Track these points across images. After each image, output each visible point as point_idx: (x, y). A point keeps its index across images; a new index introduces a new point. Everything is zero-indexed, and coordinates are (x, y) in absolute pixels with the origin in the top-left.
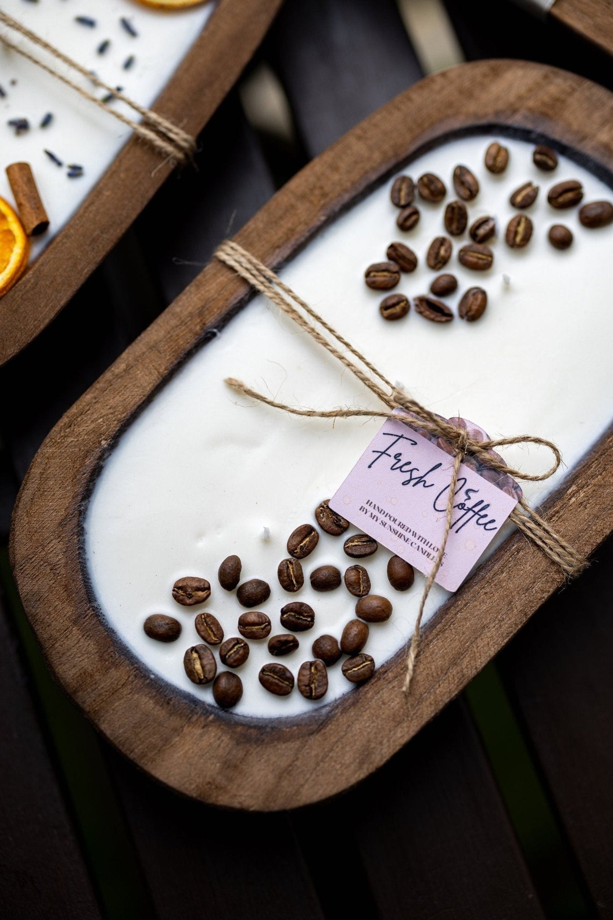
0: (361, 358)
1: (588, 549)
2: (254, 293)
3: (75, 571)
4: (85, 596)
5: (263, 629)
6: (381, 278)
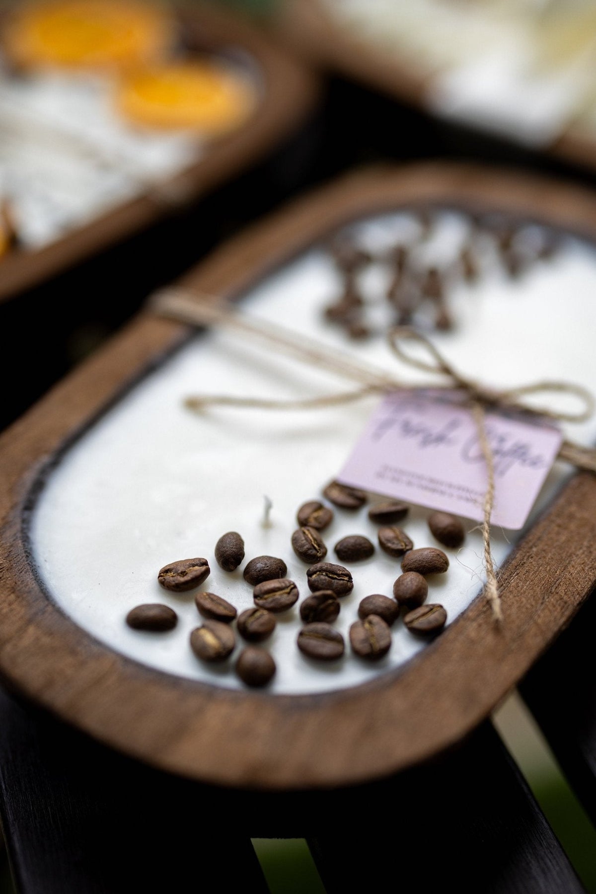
5: (289, 593)
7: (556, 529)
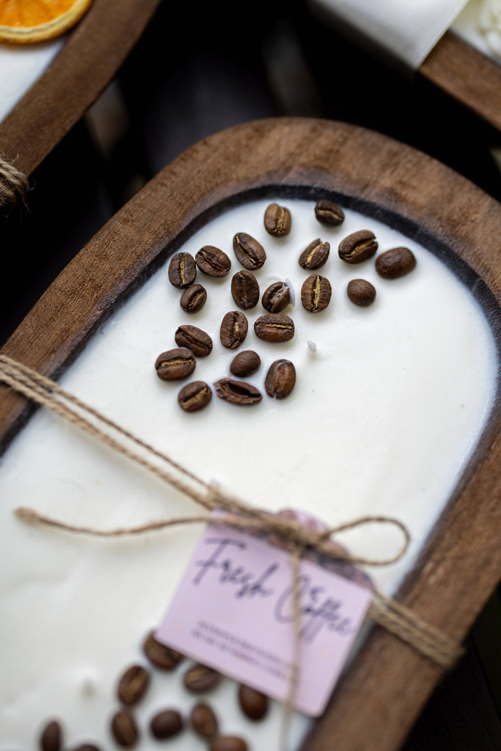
0: (166, 459)
1: (461, 633)
2: (33, 407)
6: (174, 367)
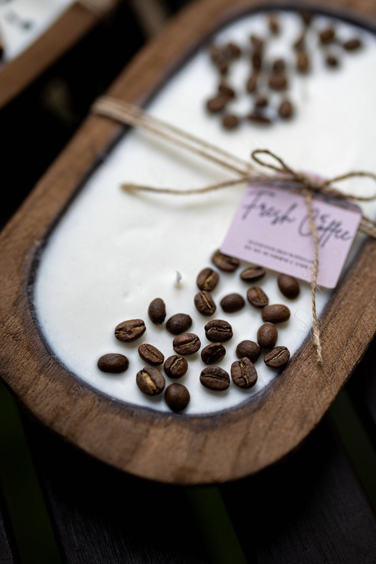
2: (127, 128)
3: (33, 335)
4: (46, 351)
5: (194, 344)
7: (356, 286)
